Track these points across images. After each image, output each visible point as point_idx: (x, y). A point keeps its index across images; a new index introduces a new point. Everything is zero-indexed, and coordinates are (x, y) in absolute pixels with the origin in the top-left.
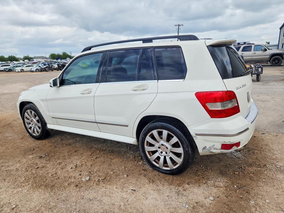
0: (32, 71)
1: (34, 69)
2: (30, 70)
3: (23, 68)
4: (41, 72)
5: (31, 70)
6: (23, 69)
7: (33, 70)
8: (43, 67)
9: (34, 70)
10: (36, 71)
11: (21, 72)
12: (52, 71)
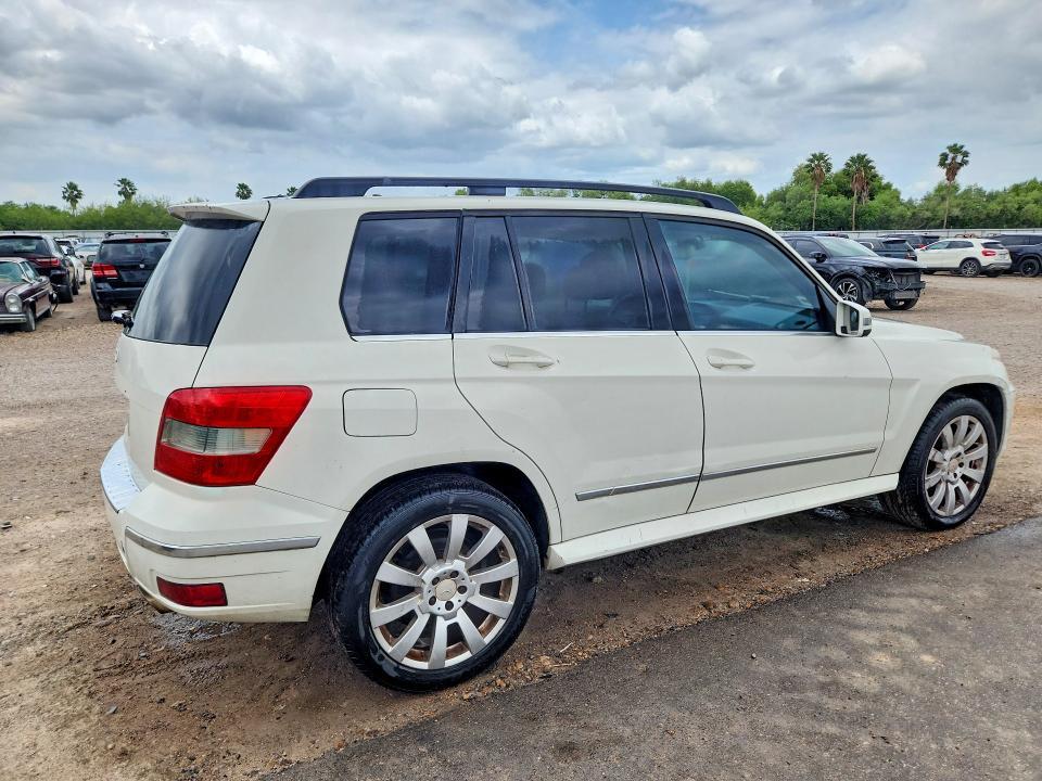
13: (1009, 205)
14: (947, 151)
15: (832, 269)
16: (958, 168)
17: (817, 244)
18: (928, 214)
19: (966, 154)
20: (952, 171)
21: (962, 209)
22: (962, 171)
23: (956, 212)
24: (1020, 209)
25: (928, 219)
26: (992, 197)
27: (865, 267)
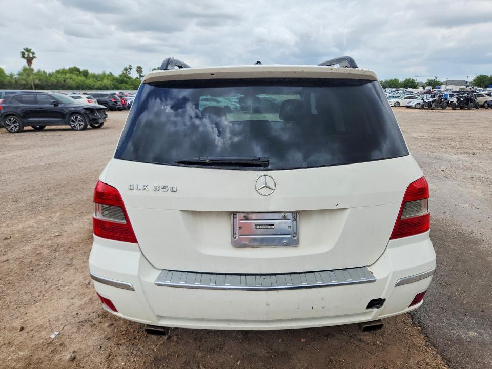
0: (409, 107)
1: (413, 103)
2: (407, 104)
3: (399, 101)
4: (421, 109)
5: (409, 105)
6: (399, 103)
7: (411, 104)
8: (427, 101)
9: (413, 105)
10: (415, 108)
11: (395, 106)
12: (443, 108)
13: (60, 79)
14: (23, 51)
15: (65, 110)
16: (32, 60)
17: (53, 98)
18: (24, 82)
19: (33, 53)
20: (29, 61)
21: (40, 80)
22: (34, 61)
23: (37, 82)
24: (64, 81)
25: (24, 84)
26: (50, 75)
27: (84, 109)
